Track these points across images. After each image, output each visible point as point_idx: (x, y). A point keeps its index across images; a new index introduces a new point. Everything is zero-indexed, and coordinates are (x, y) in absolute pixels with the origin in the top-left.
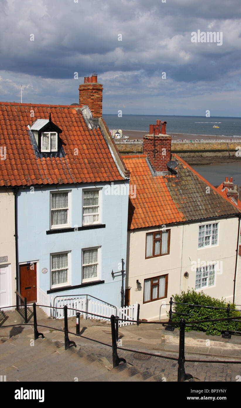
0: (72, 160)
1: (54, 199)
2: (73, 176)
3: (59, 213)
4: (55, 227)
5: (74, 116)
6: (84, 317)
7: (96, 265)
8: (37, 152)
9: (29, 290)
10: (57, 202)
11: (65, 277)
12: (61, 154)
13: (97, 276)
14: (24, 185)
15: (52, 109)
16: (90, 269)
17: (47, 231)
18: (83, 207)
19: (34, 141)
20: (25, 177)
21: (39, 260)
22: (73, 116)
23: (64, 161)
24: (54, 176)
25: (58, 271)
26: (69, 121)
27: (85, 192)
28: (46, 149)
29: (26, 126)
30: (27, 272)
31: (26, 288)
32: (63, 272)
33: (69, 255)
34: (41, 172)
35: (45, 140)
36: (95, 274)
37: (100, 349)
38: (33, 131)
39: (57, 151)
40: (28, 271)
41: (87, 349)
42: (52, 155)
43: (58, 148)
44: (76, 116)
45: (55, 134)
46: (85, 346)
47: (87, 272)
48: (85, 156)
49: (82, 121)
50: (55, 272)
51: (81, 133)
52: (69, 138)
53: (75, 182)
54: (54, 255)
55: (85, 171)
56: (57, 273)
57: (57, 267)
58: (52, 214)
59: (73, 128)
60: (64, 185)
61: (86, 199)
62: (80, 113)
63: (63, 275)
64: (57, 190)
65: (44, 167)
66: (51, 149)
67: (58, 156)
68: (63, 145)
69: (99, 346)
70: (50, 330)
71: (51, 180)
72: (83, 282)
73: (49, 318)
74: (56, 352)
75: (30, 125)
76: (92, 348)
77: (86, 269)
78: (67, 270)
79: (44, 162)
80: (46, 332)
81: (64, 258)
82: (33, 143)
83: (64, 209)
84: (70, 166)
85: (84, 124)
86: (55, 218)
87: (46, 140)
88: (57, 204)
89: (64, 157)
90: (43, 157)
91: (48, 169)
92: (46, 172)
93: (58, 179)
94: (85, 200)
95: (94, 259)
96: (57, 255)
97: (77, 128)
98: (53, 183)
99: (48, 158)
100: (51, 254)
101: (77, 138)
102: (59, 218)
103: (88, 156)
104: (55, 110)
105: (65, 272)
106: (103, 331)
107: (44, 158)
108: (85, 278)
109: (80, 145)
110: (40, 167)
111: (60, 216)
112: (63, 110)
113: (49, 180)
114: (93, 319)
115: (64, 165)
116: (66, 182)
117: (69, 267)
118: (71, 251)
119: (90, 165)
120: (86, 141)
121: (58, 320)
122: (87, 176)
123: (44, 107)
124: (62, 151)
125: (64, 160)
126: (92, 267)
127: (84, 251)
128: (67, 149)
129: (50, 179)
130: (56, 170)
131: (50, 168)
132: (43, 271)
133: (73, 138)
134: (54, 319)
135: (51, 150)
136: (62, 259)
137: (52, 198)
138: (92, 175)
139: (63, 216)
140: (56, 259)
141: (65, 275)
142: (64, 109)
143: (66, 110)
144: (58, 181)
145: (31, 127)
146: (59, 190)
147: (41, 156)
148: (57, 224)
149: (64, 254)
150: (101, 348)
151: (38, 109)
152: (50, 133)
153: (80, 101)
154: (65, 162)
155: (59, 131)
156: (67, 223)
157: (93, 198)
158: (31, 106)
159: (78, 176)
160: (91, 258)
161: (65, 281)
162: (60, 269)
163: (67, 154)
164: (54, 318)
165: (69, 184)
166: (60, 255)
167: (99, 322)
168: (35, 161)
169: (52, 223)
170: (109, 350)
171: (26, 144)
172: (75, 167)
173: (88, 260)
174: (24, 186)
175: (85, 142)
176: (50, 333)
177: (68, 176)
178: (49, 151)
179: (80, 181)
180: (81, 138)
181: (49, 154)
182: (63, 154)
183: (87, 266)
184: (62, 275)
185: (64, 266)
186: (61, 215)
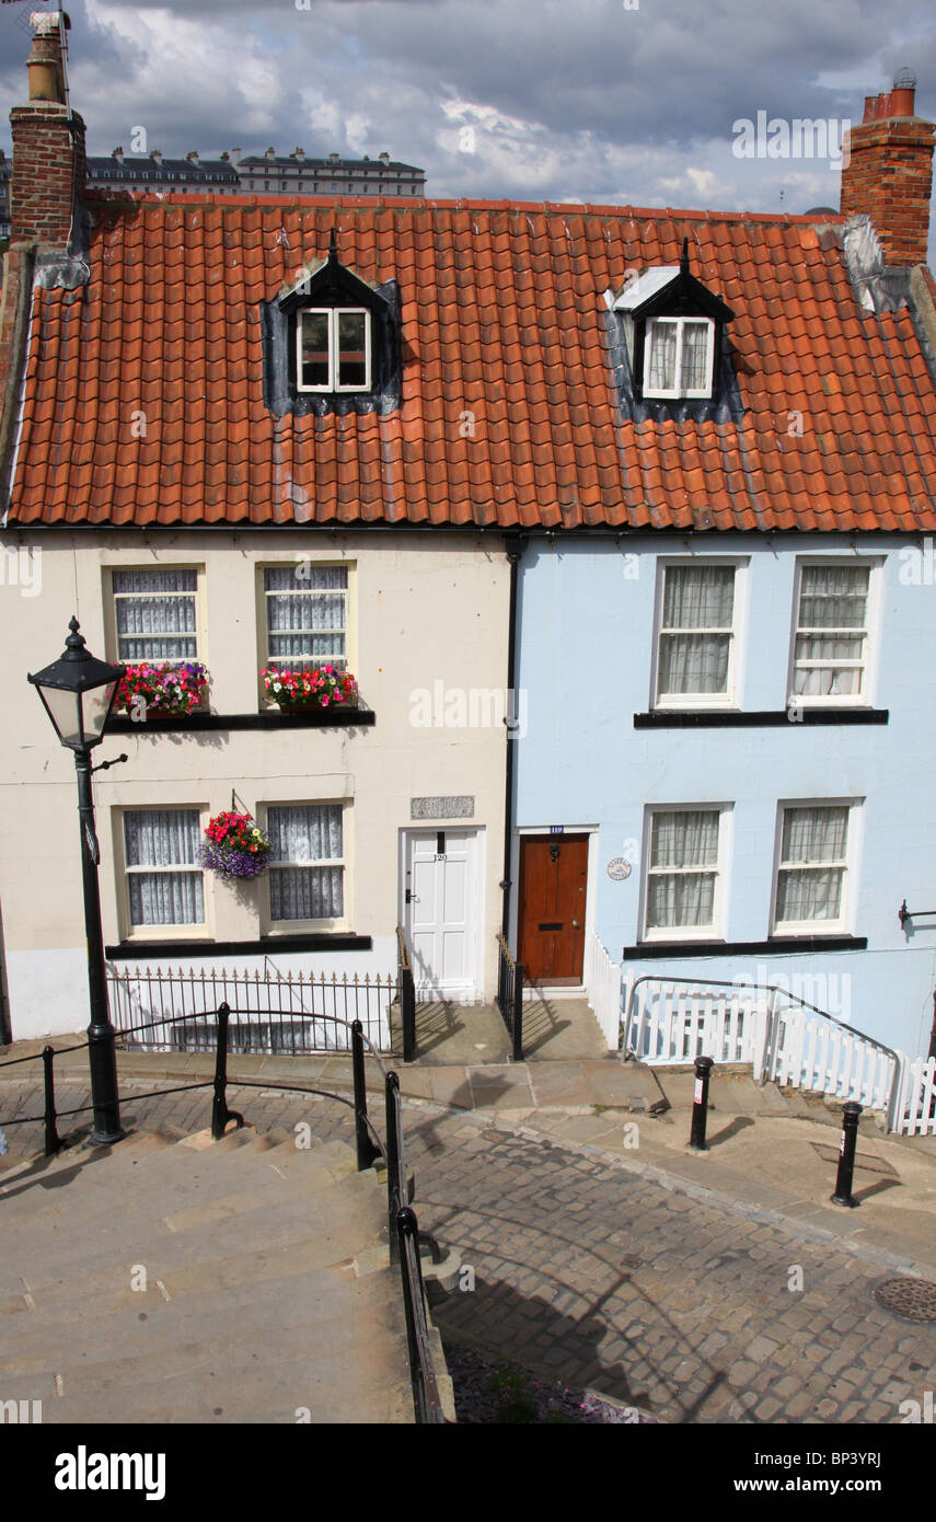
0: (769, 434)
1: (678, 590)
2: (761, 502)
3: (693, 647)
4: (671, 702)
5: (805, 259)
6: (755, 1071)
7: (841, 870)
8: (628, 398)
9: (555, 937)
10: (688, 603)
11: (705, 902)
12: (725, 409)
13: (838, 917)
14: (549, 524)
15: (715, 229)
16: (812, 886)
17: (636, 716)
18: (799, 630)
19: (619, 355)
20: (558, 494)
21: (598, 825)
22: (800, 259)
23: (732, 439)
24: (680, 498)
25: (676, 875)
26: (781, 278)
27: (811, 571)
28: (664, 388)
29: (598, 293)
30: (550, 863)
31: (543, 927)
32: (698, 883)
33: (726, 818)
34: (631, 477)
35: (660, 349)
36: (832, 907)
37: (756, 1226)
38: (620, 312)
39: (710, 396)
40: (553, 861)
41: (703, 1214)
42: (685, 410)
43: (715, 384)
44: (814, 257)
45: (705, 326)
46: (701, 1200)
47: (797, 894)
48: (828, 422)
49: (839, 276)
50: (666, 878)
51: (824, 327)
52: (769, 345)
53: (764, 526)
54: (661, 816)
55: (819, 483)
56: (672, 885)
57: (672, 861)
58: (667, 648)
59: (793, 308)
60: (714, 534)
61: (810, 599)
62: (834, 245)
63: (697, 895)
64: (689, 554)
65: (645, 460)
66: (685, 384)
67: (713, 416)
68: (739, 374)
69: (756, 1210)
70: (596, 1106)
71: (666, 513)
72: (776, 933)
73: (612, 1055)
74: (350, 1267)
75: (615, 292)
76: (727, 1213)
77: (795, 881)
78: (713, 875)
79: (649, 437)
80: (578, 1108)
81: (707, 830)
82: (614, 361)
83: (716, 635)
84: (757, 460)
85: (842, 291)
86: (676, 666)
87: (667, 348)
88: (686, 612)
89: (735, 420)
90: (648, 418)
91: (661, 467)
92: (651, 478)
93: (697, 510)
94: (807, 604)
95: (830, 848)
96: (678, 814)
97: (811, 308)
98: (670, 523)
99: (669, 423)
100: (647, 806)
101: (803, 345)
102: (693, 667)
103: (842, 422)
104: (730, 232)
105: (707, 884)
106: (812, 1143)
107: (649, 423)
108: (788, 919)
109: (814, 377)
110: (627, 458)
111: (697, 662)
112: (761, 233)
113: (655, 513)
114: (795, 1085)
115: (733, 453)
116: (726, 521)
117: (724, 865)
118: (733, 803)
119: (844, 459)
120: (844, 362)
121: (644, 1067)
122: (823, 503)
123: (684, 220)
124: (734, 397)
125: (735, 436)
126: (820, 878)
127: (791, 812)
128: (754, 389)
129: (661, 506)
130: (695, 476)
131: (671, 461)
132: (613, 870)
133: (785, 345)
134: (630, 1064)
135: (684, 393)
136: (697, 832)
137: (667, 582)
138: (844, 502)
139: (709, 661)
140: (669, 832)
141: (706, 896)
142: (767, 227)
143: (775, 235)
144: (694, 518)
145: (617, 298)
146: (697, 554)
147: (641, 412)
148: (684, 690)
149: (704, 815)
150: (762, 1225)
151: (656, 227)
152: (680, 321)
153: (842, 198)
154: (738, 442)
155: (722, 315)
156: (726, 691)
157: (844, 599)
158: (628, 217)
159: (783, 501)
160: (817, 841)
161: (706, 917)
162: (686, 870)
163: (749, 409)
164: (629, 1058)
165: (740, 530)
166: (687, 814)
167: (819, 1104)
168: (611, 433)
169: (662, 683)
170: (791, 1240)
171: (584, 365)
172: (776, 464)
173: (804, 848)
174: (551, 529)
175: (835, 365)
176: (593, 1114)
177: (741, 501)
178: (674, 394)
179: (787, 522)
180: (821, 347)
181: (672, 406)
182: (733, 411)
183: (800, 870)
184: (691, 896)
185: (701, 861)
186: (702, 656)
